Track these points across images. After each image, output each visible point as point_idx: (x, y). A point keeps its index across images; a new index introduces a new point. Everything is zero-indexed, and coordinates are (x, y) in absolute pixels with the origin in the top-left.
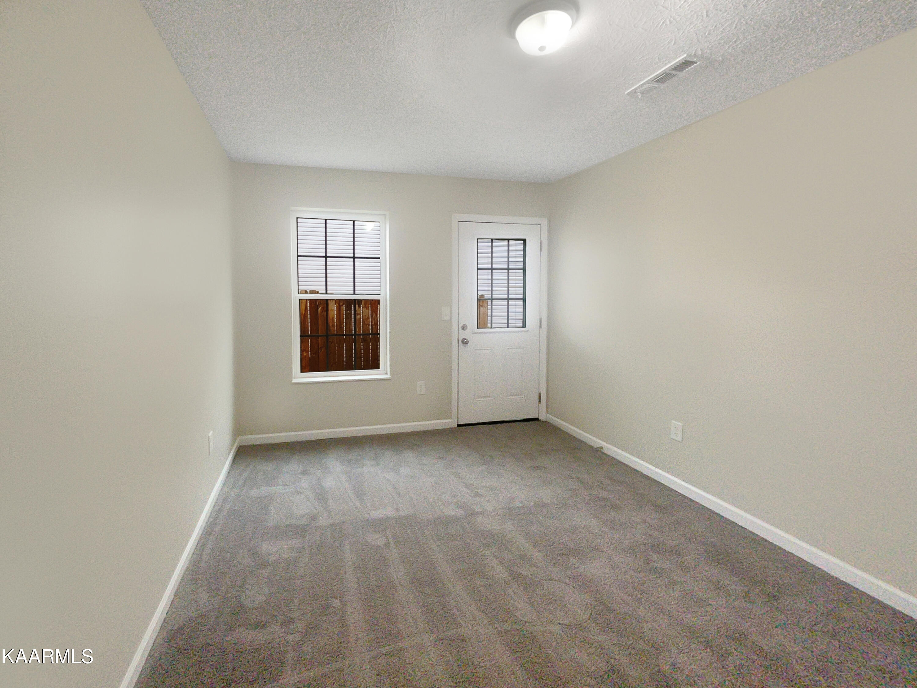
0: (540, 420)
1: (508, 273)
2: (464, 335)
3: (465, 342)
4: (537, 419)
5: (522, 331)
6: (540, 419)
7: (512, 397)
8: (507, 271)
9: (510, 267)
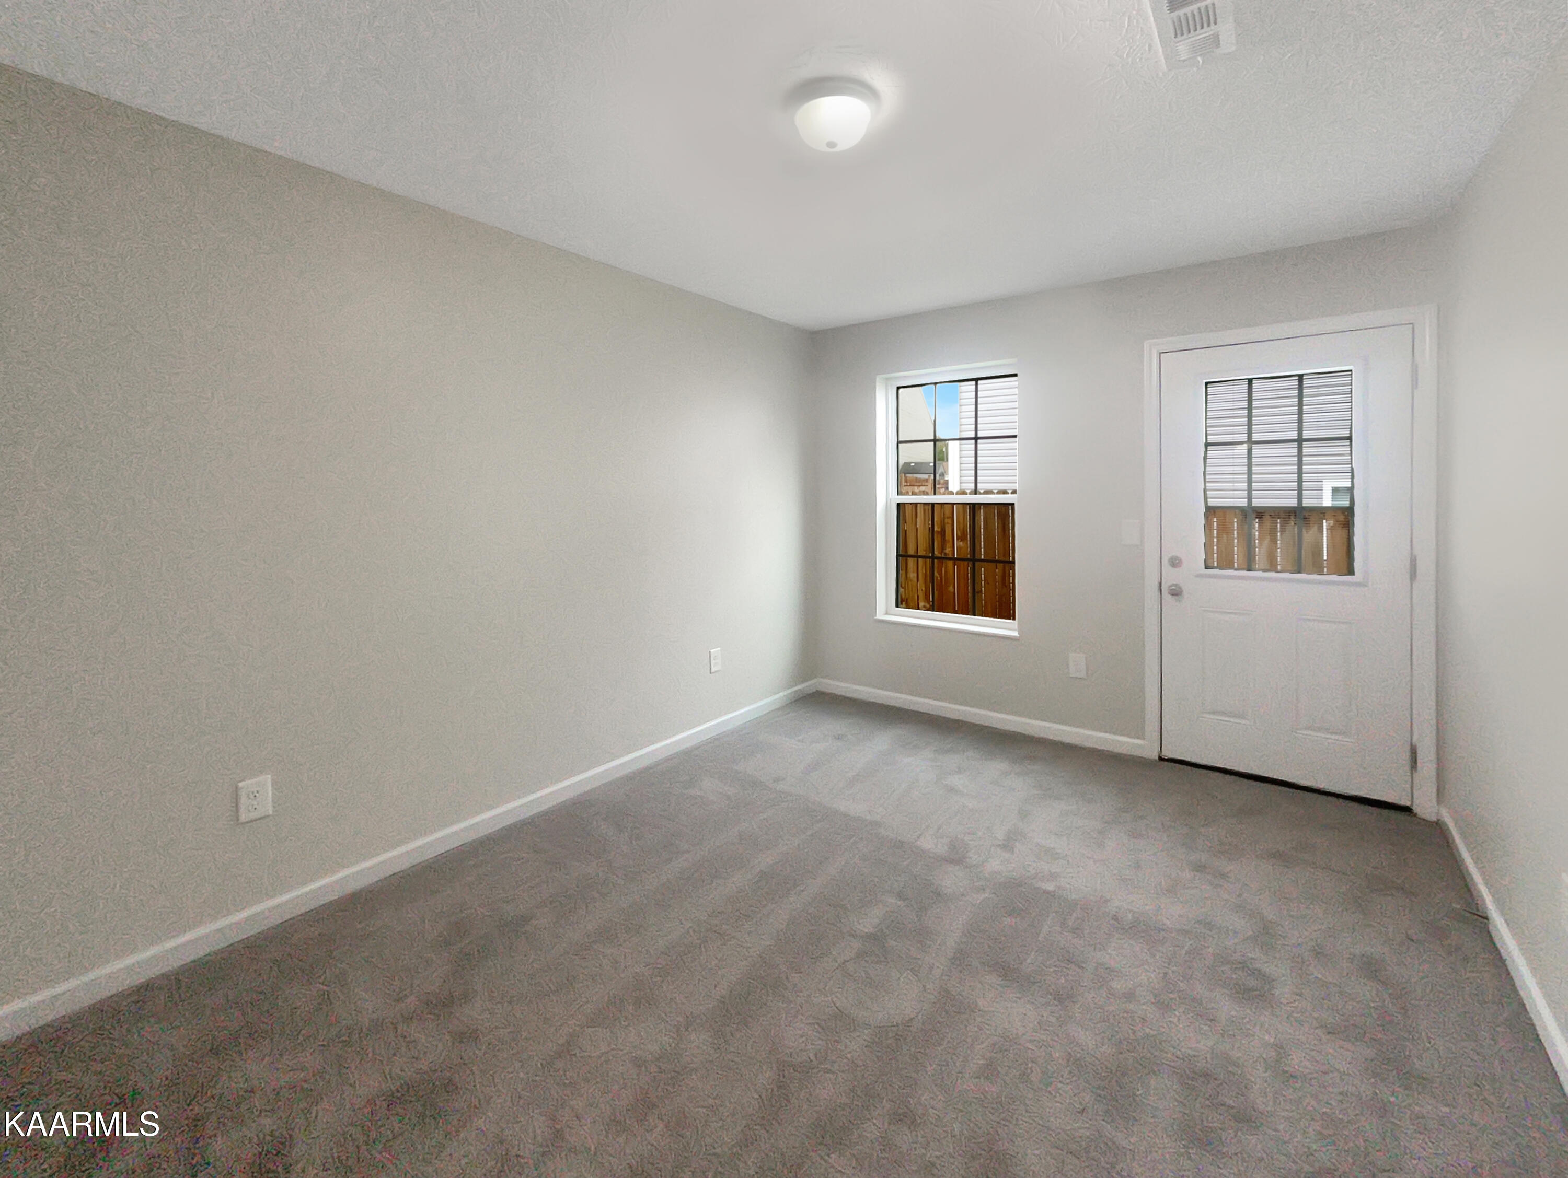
0: (1415, 815)
1: (1300, 449)
2: (1171, 577)
3: (1176, 592)
4: (1407, 810)
5: (1343, 583)
6: (1416, 809)
7: (1309, 732)
8: (1295, 444)
9: (1306, 435)
